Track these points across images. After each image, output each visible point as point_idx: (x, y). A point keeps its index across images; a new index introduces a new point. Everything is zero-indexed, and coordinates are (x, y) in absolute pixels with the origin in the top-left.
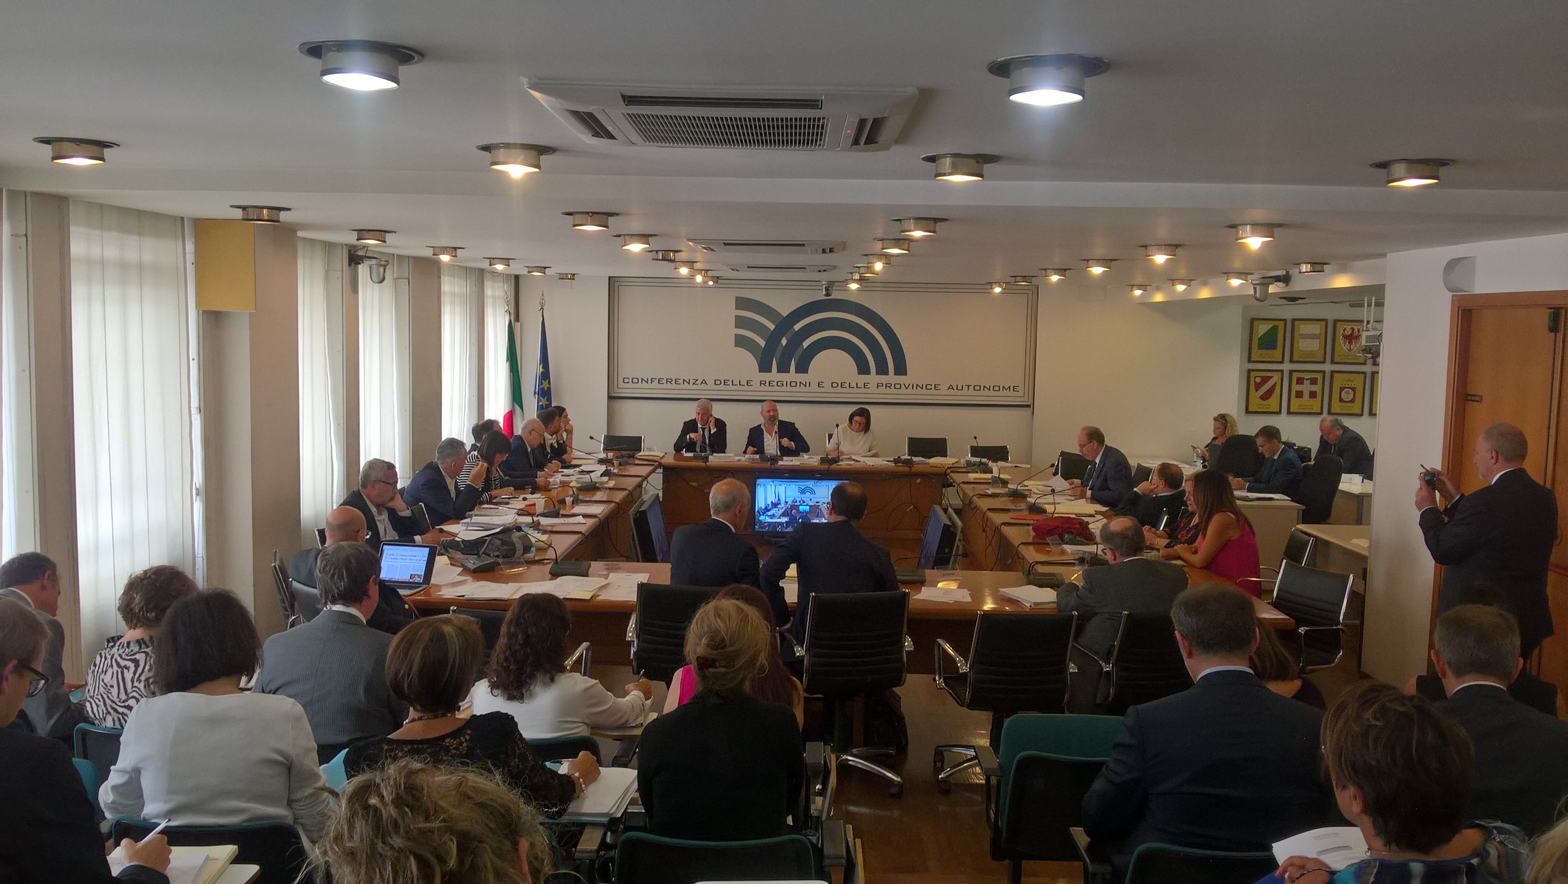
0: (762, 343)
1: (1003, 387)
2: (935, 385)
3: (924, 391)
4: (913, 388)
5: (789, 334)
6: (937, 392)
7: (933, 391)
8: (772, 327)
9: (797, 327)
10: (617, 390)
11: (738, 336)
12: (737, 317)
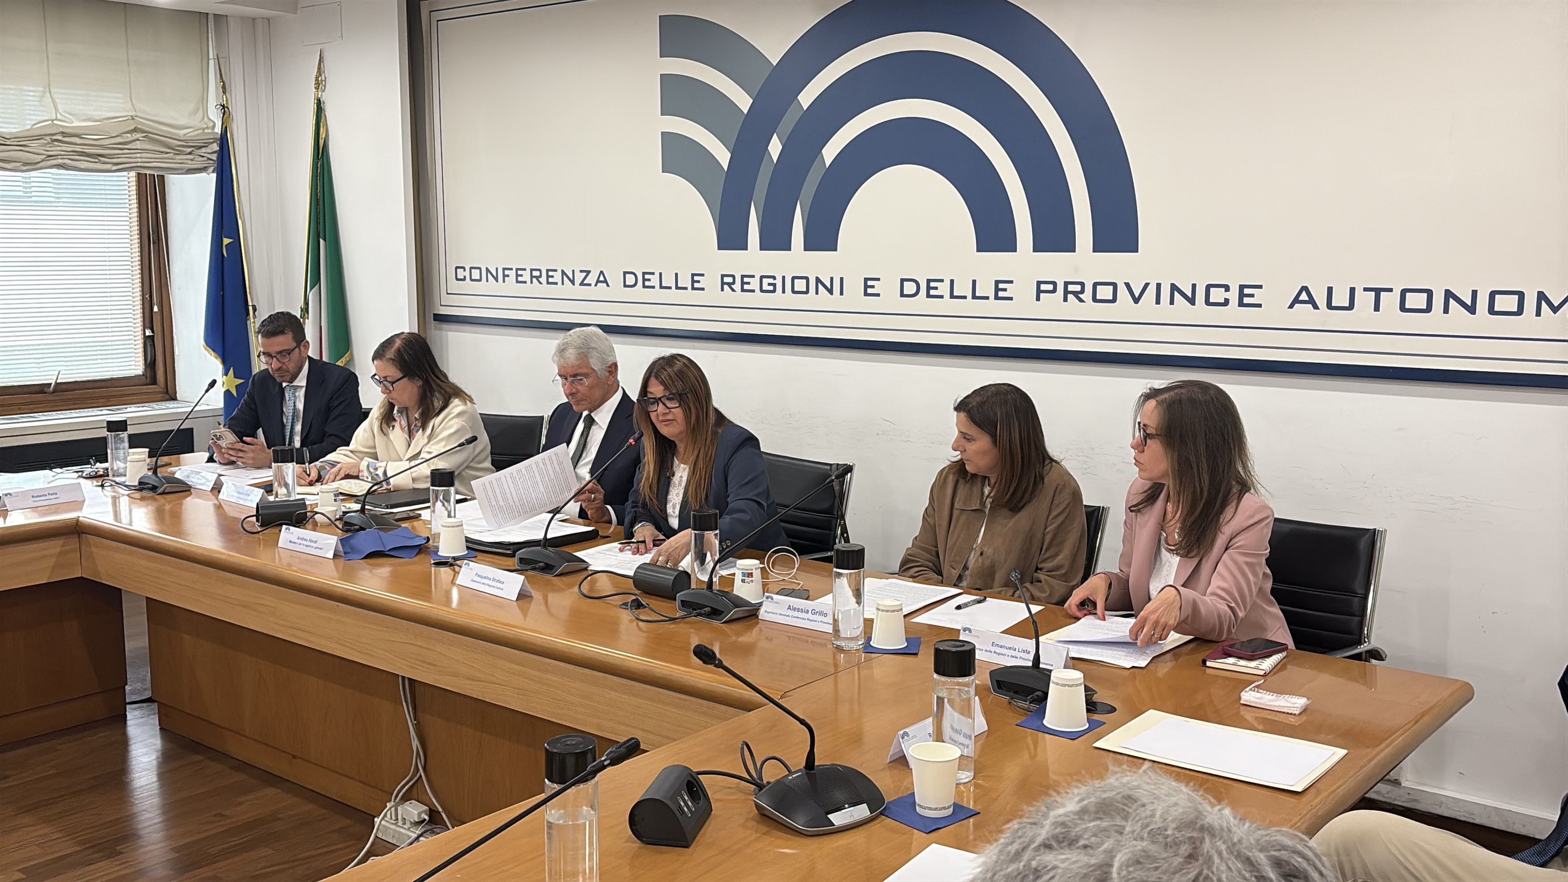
0: (723, 156)
1: (1542, 297)
2: (1242, 287)
3: (1200, 312)
4: (1158, 302)
5: (789, 122)
6: (1247, 316)
7: (1234, 314)
8: (744, 102)
9: (807, 98)
10: (446, 299)
11: (667, 138)
12: (665, 79)
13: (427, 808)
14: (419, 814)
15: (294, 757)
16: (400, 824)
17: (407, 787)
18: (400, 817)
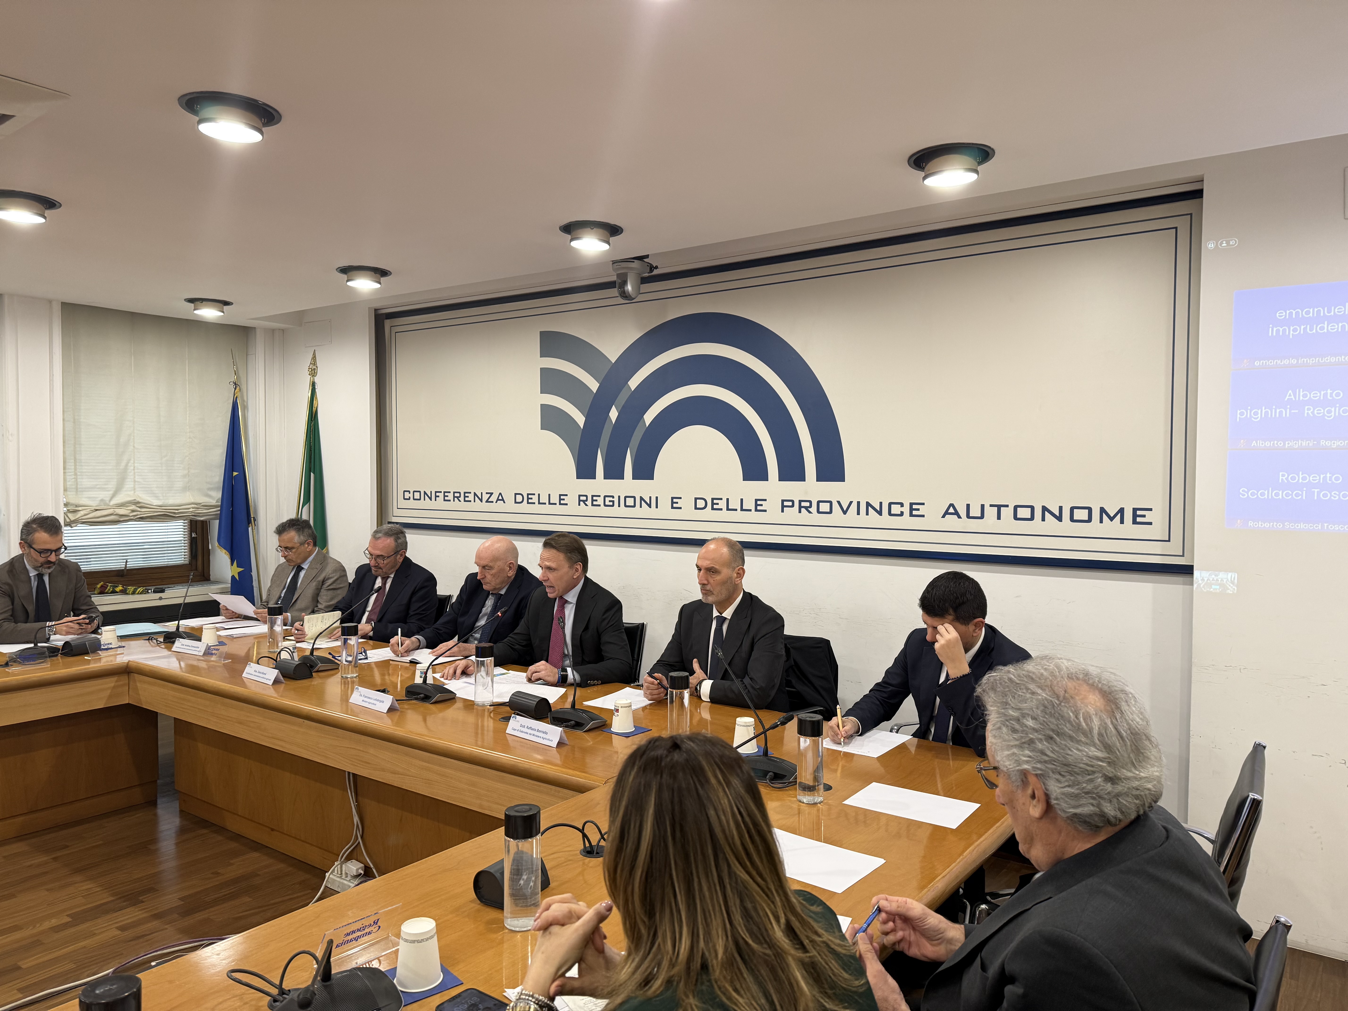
0: (580, 419)
1: (1103, 510)
2: (911, 504)
3: (886, 520)
4: (858, 514)
5: (623, 398)
6: (916, 523)
8: (593, 385)
9: (634, 383)
10: (397, 512)
11: (545, 408)
12: (543, 370)
13: (363, 865)
14: (357, 870)
15: (272, 830)
16: (344, 877)
17: (350, 850)
18: (343, 872)
